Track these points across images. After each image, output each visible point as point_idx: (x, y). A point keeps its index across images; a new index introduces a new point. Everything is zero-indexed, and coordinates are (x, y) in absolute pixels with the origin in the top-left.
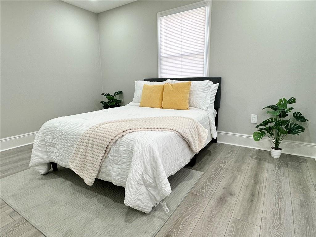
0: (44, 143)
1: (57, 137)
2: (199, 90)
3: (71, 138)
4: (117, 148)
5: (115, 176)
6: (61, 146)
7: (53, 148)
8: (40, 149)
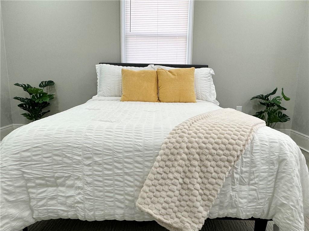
0: (21, 183)
1: (79, 162)
2: (202, 78)
3: (127, 157)
4: (248, 158)
5: (246, 204)
6: (91, 180)
7: (55, 188)
8: (11, 198)
